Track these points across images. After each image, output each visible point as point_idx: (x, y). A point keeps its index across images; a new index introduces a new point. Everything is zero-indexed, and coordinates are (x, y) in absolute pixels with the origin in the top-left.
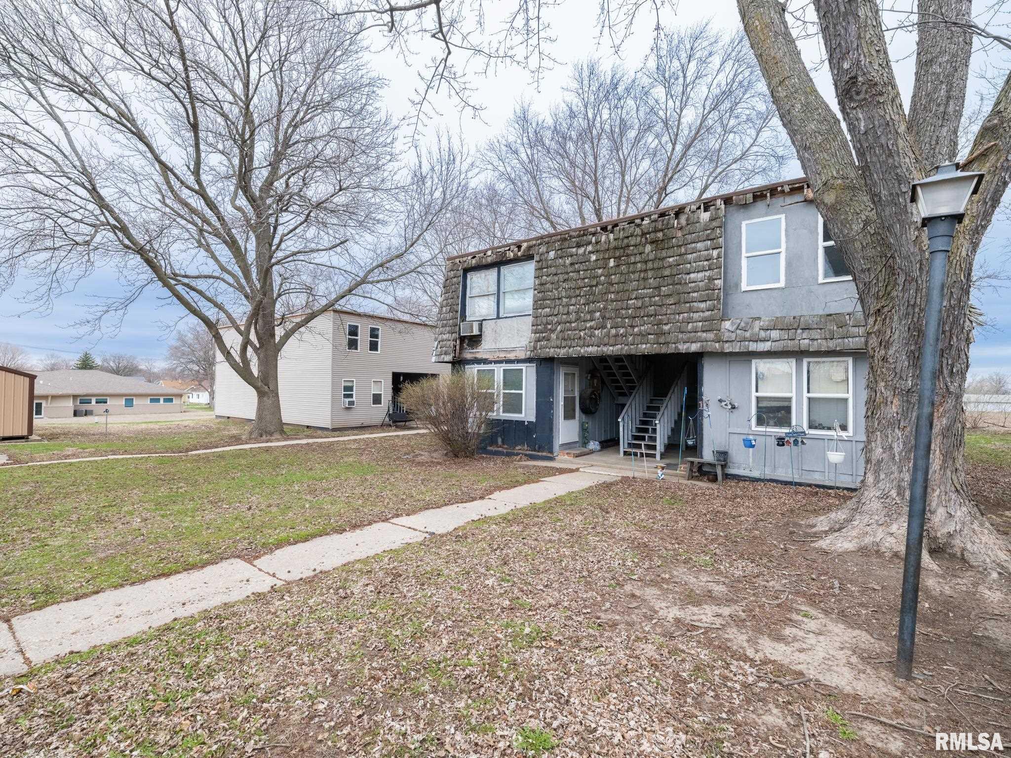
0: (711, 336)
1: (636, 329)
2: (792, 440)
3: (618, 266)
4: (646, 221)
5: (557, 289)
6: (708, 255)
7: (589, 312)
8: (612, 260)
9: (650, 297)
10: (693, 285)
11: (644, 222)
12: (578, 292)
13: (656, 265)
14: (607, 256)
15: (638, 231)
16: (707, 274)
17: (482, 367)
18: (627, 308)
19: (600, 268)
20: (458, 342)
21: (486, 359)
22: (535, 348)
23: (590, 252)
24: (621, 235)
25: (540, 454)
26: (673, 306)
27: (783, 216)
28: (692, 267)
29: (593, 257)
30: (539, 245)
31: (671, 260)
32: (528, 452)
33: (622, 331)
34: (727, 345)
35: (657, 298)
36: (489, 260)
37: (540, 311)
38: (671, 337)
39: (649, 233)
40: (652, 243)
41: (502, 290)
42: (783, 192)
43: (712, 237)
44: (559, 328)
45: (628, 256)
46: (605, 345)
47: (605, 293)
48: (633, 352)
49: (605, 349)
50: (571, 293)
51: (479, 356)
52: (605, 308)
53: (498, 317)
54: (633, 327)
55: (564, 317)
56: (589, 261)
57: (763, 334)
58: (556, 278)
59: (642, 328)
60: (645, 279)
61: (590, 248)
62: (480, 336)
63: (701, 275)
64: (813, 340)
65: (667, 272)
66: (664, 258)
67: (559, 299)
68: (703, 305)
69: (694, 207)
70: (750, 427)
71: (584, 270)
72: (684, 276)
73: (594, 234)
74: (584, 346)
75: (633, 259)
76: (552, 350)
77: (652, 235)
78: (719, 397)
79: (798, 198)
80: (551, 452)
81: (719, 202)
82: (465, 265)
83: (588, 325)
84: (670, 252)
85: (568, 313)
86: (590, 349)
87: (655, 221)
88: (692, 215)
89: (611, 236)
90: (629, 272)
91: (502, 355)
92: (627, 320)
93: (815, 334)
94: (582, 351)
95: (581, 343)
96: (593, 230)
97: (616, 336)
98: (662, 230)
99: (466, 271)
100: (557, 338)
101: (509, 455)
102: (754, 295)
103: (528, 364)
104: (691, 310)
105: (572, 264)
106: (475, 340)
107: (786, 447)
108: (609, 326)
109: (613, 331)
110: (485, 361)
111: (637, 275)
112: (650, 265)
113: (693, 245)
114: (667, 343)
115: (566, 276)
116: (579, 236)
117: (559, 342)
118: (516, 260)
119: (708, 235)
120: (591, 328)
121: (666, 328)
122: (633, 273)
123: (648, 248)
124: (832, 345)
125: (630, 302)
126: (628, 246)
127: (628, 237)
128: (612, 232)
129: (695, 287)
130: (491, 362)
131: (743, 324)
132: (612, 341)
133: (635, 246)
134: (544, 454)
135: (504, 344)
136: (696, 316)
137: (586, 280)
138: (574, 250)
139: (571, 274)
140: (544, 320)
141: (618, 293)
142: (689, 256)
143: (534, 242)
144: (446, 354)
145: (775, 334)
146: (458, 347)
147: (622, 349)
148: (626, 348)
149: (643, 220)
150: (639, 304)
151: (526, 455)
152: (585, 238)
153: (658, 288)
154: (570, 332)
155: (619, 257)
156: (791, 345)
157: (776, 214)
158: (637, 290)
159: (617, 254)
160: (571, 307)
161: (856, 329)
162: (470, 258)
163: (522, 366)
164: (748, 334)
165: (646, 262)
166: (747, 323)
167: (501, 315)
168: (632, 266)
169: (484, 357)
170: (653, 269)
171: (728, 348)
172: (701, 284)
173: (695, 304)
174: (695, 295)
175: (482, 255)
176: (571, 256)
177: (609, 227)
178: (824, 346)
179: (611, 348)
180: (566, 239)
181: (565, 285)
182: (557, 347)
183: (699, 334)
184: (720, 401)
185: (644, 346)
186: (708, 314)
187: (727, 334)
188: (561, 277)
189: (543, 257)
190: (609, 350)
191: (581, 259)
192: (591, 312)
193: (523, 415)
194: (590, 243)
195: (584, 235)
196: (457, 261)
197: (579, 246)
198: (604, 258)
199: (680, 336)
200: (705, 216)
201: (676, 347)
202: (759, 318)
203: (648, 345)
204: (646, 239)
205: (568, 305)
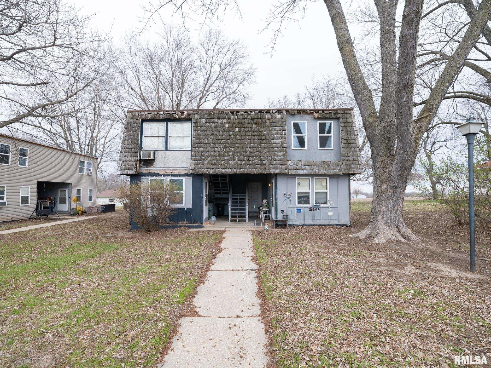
0: (283, 167)
1: (250, 162)
2: (315, 208)
3: (240, 131)
4: (253, 113)
5: (207, 139)
6: (281, 133)
7: (226, 152)
8: (237, 128)
9: (256, 148)
10: (275, 144)
11: (252, 113)
12: (219, 141)
13: (258, 134)
14: (234, 126)
15: (249, 117)
16: (281, 140)
17: (154, 178)
18: (246, 152)
19: (231, 131)
20: (138, 162)
21: (158, 174)
22: (195, 168)
23: (225, 123)
24: (241, 117)
25: (195, 225)
26: (267, 153)
27: (306, 122)
28: (274, 137)
29: (227, 126)
30: (195, 114)
31: (265, 132)
32: (187, 225)
33: (243, 162)
34: (290, 171)
35: (259, 149)
36: (161, 117)
37: (197, 149)
38: (267, 167)
39: (255, 119)
40: (256, 123)
41: (169, 135)
42: (307, 113)
43: (282, 125)
44: (209, 159)
45: (245, 127)
46: (235, 168)
47: (234, 144)
48: (250, 172)
49: (235, 170)
50: (215, 141)
51: (152, 171)
52: (234, 151)
53: (167, 150)
54: (249, 160)
55: (212, 153)
56: (225, 127)
57: (303, 167)
58: (206, 133)
59: (253, 162)
60: (253, 139)
61: (225, 121)
62: (153, 160)
63: (278, 141)
64: (320, 170)
65: (264, 137)
66: (262, 131)
67: (208, 144)
68: (280, 154)
69: (274, 111)
70: (296, 205)
71: (222, 131)
72: (271, 140)
73: (227, 114)
74: (224, 168)
75: (247, 129)
76: (206, 170)
77: (256, 120)
78: (284, 193)
79: (311, 116)
80: (202, 223)
81: (284, 112)
82: (143, 117)
83: (226, 158)
84: (265, 129)
85: (214, 152)
86: (227, 170)
87: (257, 114)
88: (273, 115)
89: (236, 117)
90: (245, 135)
91: (169, 172)
92: (246, 157)
93: (321, 168)
94: (223, 171)
95: (223, 167)
96: (226, 112)
97: (241, 164)
98: (261, 119)
99: (143, 120)
100: (208, 164)
101: (174, 227)
102: (296, 151)
103: (187, 177)
104: (275, 155)
105: (215, 127)
106: (149, 162)
107: (313, 211)
108: (237, 159)
109: (239, 162)
110: (157, 175)
111: (250, 137)
112: (256, 133)
113: (275, 128)
114: (265, 169)
115: (212, 133)
116: (219, 114)
117: (209, 166)
118: (179, 120)
119: (281, 124)
120: (227, 160)
121: (264, 162)
122: (248, 136)
123: (254, 125)
124: (326, 172)
125: (247, 149)
126: (245, 123)
127: (244, 119)
128: (236, 115)
129: (276, 145)
130: (161, 175)
131: (295, 163)
132: (239, 167)
133: (248, 123)
134: (197, 225)
135: (171, 165)
136: (277, 158)
137: (224, 136)
138: (216, 120)
139: (215, 132)
140: (200, 154)
141: (241, 144)
142: (273, 132)
143: (192, 112)
144: (129, 169)
145: (307, 167)
146: (138, 166)
147: (244, 171)
148: (246, 170)
149: (251, 112)
150: (252, 150)
151: (185, 226)
152: (222, 115)
153: (260, 144)
154: (216, 161)
155: (241, 128)
156: (313, 172)
157: (304, 121)
158: (250, 144)
159: (240, 126)
160: (216, 149)
161: (332, 167)
162: (146, 113)
163: (184, 178)
164: (298, 167)
165: (254, 132)
166: (297, 163)
167: (168, 149)
168: (247, 132)
169: (156, 172)
170: (257, 135)
171: (290, 172)
172: (279, 144)
173: (276, 153)
174: (276, 149)
175: (156, 113)
176: (215, 123)
177: (235, 113)
178: (323, 172)
179: (238, 170)
180: (211, 114)
181: (212, 137)
182: (209, 168)
183: (279, 166)
184: (284, 194)
185: (255, 170)
186: (282, 157)
187: (290, 166)
188: (210, 133)
189: (198, 121)
190: (238, 171)
191: (220, 125)
192: (228, 152)
193: (184, 204)
194: (225, 118)
195: (221, 114)
196: (137, 114)
197: (219, 118)
198: (233, 127)
199: (271, 166)
200: (279, 116)
201: (269, 171)
202: (301, 161)
203: (257, 170)
204: (253, 121)
205: (214, 147)
